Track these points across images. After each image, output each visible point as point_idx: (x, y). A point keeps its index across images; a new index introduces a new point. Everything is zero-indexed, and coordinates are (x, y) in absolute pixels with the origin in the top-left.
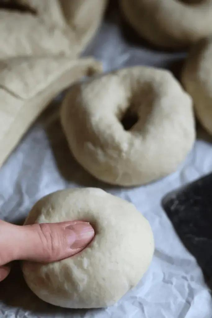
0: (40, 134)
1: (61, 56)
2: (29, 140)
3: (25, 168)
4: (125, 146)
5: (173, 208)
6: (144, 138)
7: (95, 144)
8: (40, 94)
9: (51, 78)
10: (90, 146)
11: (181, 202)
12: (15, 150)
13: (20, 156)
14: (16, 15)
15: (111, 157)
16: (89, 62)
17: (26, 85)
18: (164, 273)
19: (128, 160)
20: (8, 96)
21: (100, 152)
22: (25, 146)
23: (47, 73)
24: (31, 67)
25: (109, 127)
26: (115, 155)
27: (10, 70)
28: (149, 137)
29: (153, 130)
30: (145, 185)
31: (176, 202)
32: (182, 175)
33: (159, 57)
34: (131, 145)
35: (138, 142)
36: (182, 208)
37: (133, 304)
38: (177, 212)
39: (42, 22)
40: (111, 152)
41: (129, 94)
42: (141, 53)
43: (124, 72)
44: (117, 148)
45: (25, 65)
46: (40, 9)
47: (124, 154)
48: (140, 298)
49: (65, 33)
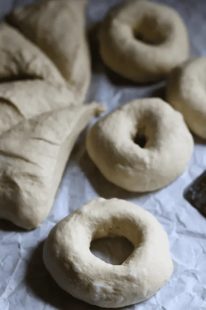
0: (75, 169)
1: (72, 107)
2: (68, 175)
3: (72, 197)
4: (147, 160)
5: (193, 197)
6: (159, 150)
7: (123, 164)
8: (68, 138)
9: (73, 124)
10: (121, 167)
11: (198, 192)
12: (61, 186)
13: (65, 189)
14: (29, 83)
15: (139, 171)
16: (94, 106)
17: (57, 133)
18: (202, 247)
19: (152, 170)
20: (48, 144)
21: (129, 169)
22: (67, 181)
23: (69, 121)
24: (56, 119)
25: (131, 148)
26: (142, 169)
27: (42, 125)
28: (162, 149)
29: (163, 143)
30: (166, 187)
31: (194, 193)
32: (190, 173)
33: (143, 91)
34: (151, 157)
35: (155, 154)
36: (200, 195)
37: (188, 276)
38: (197, 200)
39: (50, 84)
40: (137, 167)
41: (135, 123)
42: (128, 91)
43: (127, 107)
44: (142, 163)
45: (51, 119)
46: (45, 75)
47: (148, 166)
48: (191, 270)
49: (69, 88)
